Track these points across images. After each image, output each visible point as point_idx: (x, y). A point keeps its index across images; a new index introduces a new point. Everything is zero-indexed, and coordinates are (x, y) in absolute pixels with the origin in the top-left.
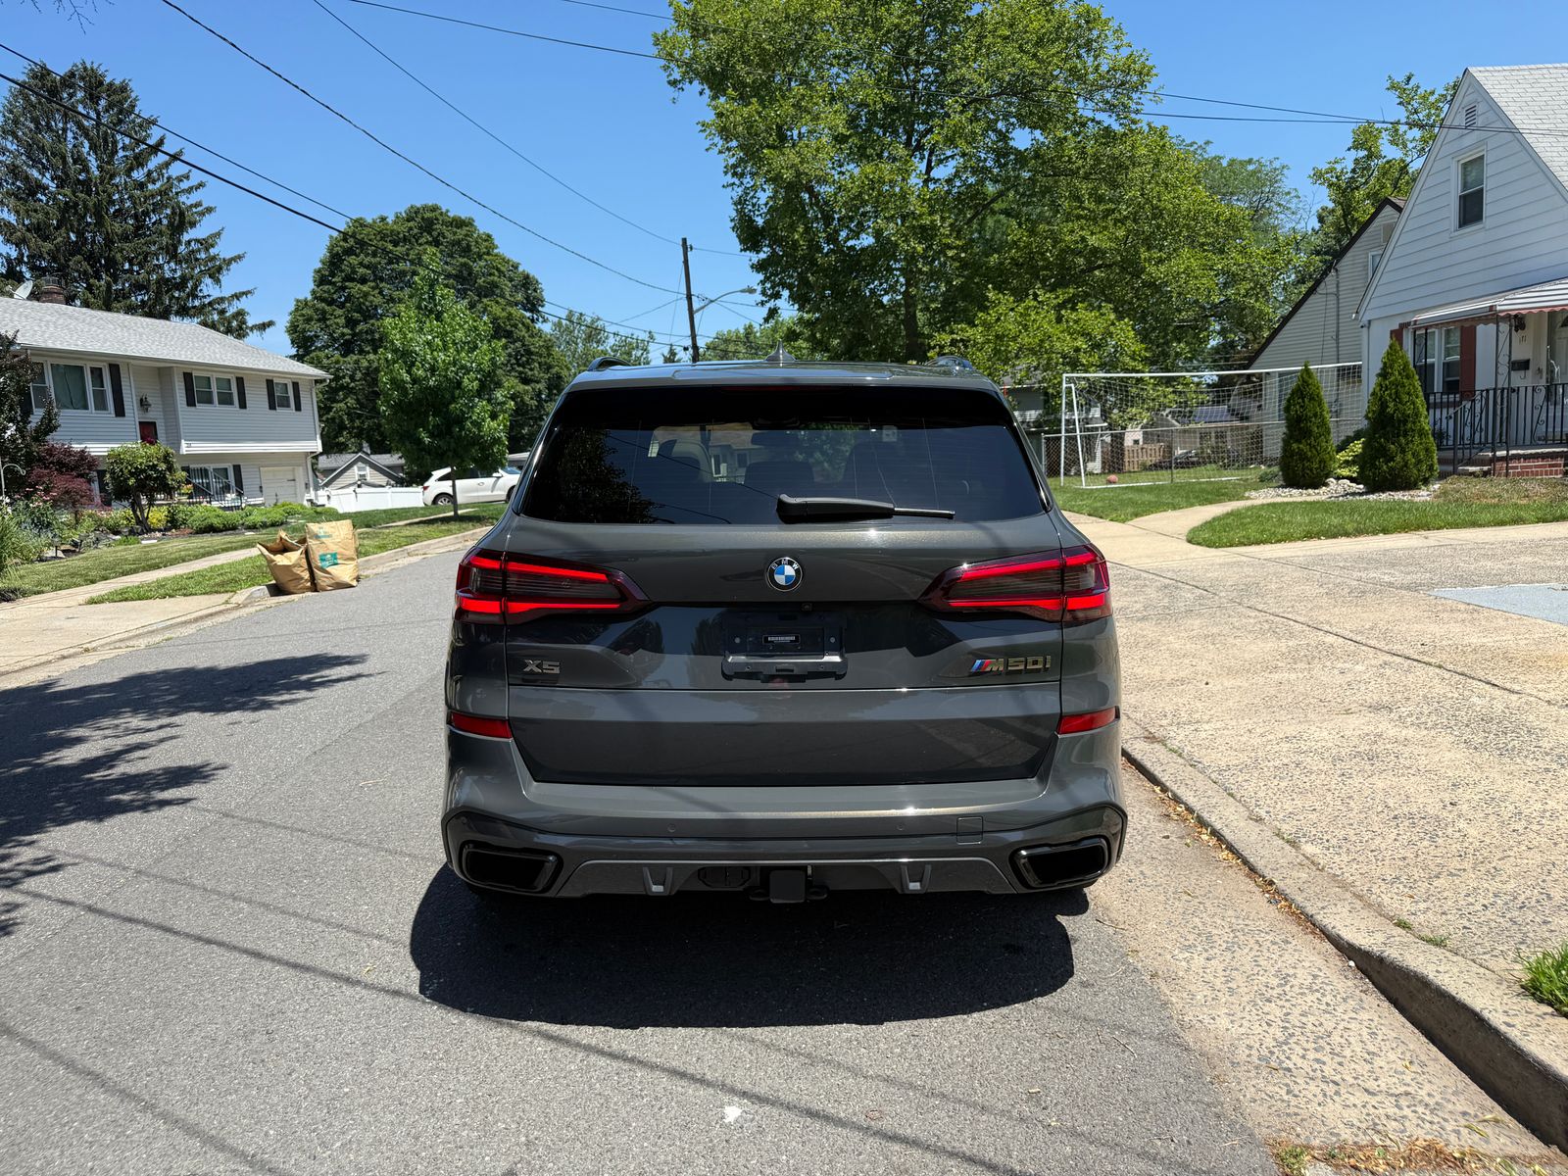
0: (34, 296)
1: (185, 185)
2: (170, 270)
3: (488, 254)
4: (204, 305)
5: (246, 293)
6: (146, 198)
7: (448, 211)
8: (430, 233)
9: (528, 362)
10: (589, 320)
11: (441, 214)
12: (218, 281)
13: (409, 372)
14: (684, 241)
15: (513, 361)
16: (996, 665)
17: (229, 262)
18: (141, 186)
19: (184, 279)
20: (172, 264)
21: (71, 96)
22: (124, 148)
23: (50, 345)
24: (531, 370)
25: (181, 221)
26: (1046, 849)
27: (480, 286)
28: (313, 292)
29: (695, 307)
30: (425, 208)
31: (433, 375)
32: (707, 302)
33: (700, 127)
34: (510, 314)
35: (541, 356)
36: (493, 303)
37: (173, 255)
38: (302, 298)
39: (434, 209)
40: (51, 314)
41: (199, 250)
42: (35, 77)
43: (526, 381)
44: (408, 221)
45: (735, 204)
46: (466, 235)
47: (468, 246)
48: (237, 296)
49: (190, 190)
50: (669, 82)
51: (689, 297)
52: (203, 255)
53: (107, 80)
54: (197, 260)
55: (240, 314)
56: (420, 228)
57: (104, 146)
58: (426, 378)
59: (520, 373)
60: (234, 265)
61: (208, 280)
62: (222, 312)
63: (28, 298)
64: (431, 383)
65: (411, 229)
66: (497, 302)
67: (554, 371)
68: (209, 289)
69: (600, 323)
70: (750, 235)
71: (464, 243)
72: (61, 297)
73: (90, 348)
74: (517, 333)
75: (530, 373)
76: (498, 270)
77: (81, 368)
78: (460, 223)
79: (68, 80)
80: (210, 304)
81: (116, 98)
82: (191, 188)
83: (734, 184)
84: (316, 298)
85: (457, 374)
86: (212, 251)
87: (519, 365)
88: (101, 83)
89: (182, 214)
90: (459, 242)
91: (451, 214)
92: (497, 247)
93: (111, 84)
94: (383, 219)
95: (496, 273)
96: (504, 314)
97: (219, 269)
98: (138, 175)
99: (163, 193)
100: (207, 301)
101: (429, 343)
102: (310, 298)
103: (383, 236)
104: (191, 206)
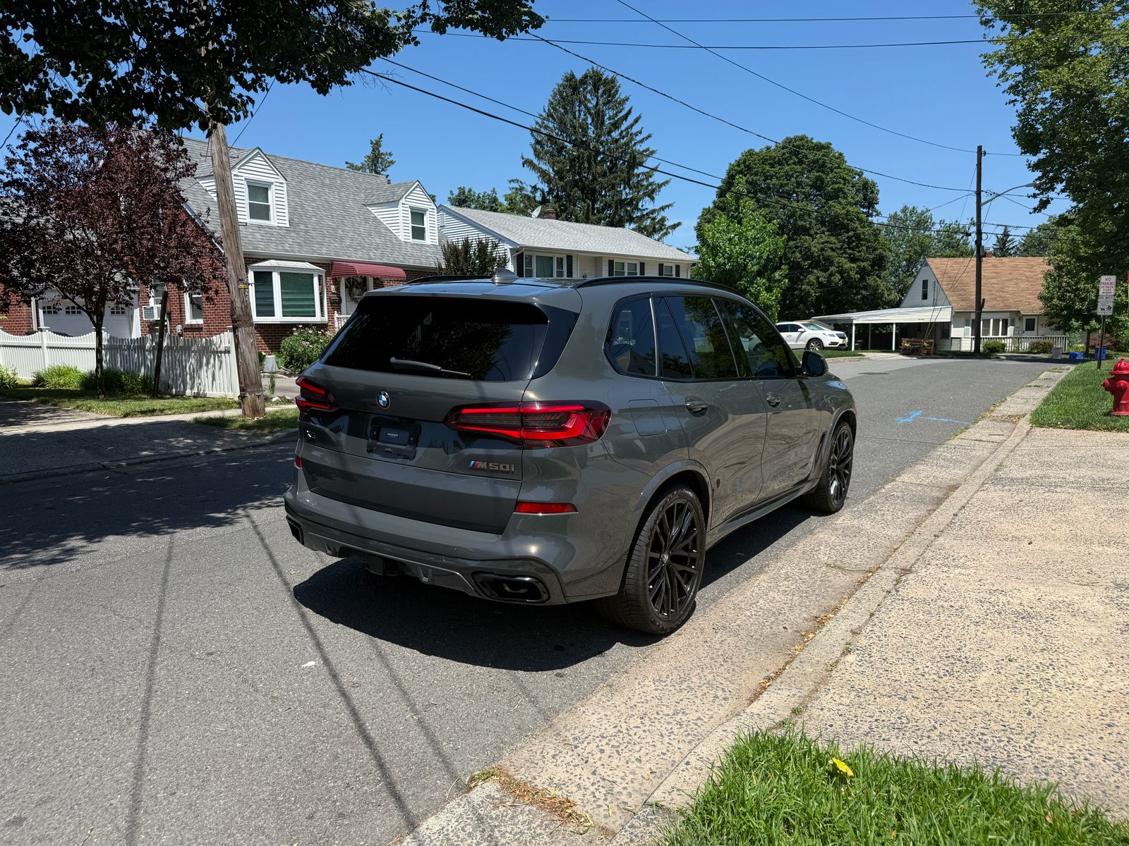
0: (541, 215)
1: (639, 138)
2: (626, 193)
3: (839, 168)
4: (644, 215)
5: (668, 206)
6: (617, 149)
7: (812, 139)
8: (797, 156)
9: (857, 246)
10: (919, 212)
11: (807, 142)
12: (653, 199)
13: (713, 260)
14: (980, 148)
15: (846, 246)
16: (483, 465)
17: (660, 186)
18: (617, 141)
19: (632, 199)
20: (627, 190)
21: (584, 89)
22: (609, 119)
23: (536, 245)
24: (859, 252)
25: (634, 162)
26: (492, 575)
27: (828, 192)
28: (714, 203)
29: (983, 201)
30: (796, 139)
31: (729, 262)
32: (994, 196)
33: (982, 59)
34: (848, 211)
35: (868, 241)
36: (836, 204)
37: (627, 183)
38: (707, 207)
39: (802, 138)
40: (545, 226)
41: (643, 180)
42: (567, 81)
43: (853, 260)
44: (783, 148)
45: (1019, 116)
46: (823, 156)
47: (824, 162)
48: (663, 208)
49: (642, 141)
50: (982, 23)
51: (978, 193)
52: (645, 183)
53: (604, 77)
54: (642, 186)
55: (663, 219)
56: (791, 153)
57: (598, 117)
58: (725, 264)
59: (850, 254)
60: (663, 188)
61: (647, 199)
62: (654, 219)
63: (538, 217)
64: (727, 267)
65: (784, 154)
66: (840, 203)
67: (877, 252)
68: (647, 204)
69: (928, 214)
70: (1028, 140)
71: (821, 162)
72: (554, 215)
73: (556, 246)
74: (852, 225)
75: (858, 254)
76: (844, 179)
77: (551, 258)
78: (819, 147)
79: (583, 81)
80: (647, 214)
81: (608, 87)
82: (643, 139)
83: (1016, 100)
84: (715, 207)
85: (745, 260)
86: (651, 180)
87: (850, 249)
88: (600, 79)
89: (635, 157)
90: (817, 161)
91: (814, 141)
92: (846, 162)
93: (606, 79)
94: (768, 148)
95: (842, 182)
96: (844, 211)
97: (653, 191)
98: (615, 134)
99: (627, 144)
100: (645, 213)
101: (730, 240)
102: (712, 206)
103: (764, 161)
104: (643, 151)
